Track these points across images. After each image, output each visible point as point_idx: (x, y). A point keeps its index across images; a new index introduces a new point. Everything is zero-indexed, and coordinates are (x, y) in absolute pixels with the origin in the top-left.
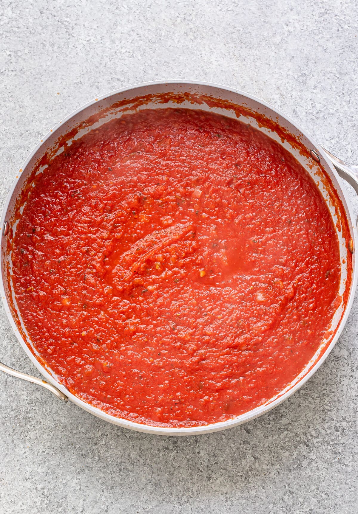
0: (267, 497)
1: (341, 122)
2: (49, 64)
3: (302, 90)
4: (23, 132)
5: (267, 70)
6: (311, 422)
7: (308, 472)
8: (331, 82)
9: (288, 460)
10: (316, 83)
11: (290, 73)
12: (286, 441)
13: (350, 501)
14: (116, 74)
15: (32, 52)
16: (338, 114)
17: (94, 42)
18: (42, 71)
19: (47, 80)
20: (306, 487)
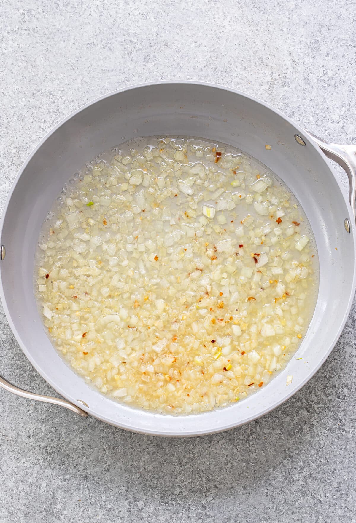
0: (267, 461)
1: (352, 90)
2: (62, 23)
3: (314, 57)
4: (35, 92)
5: (279, 36)
6: (313, 388)
7: (308, 437)
8: (343, 49)
9: (289, 425)
10: (329, 50)
11: (303, 39)
12: (287, 407)
13: (349, 467)
14: (129, 36)
15: (45, 12)
16: (349, 82)
17: (108, 3)
18: (55, 31)
19: (60, 39)
20: (305, 452)
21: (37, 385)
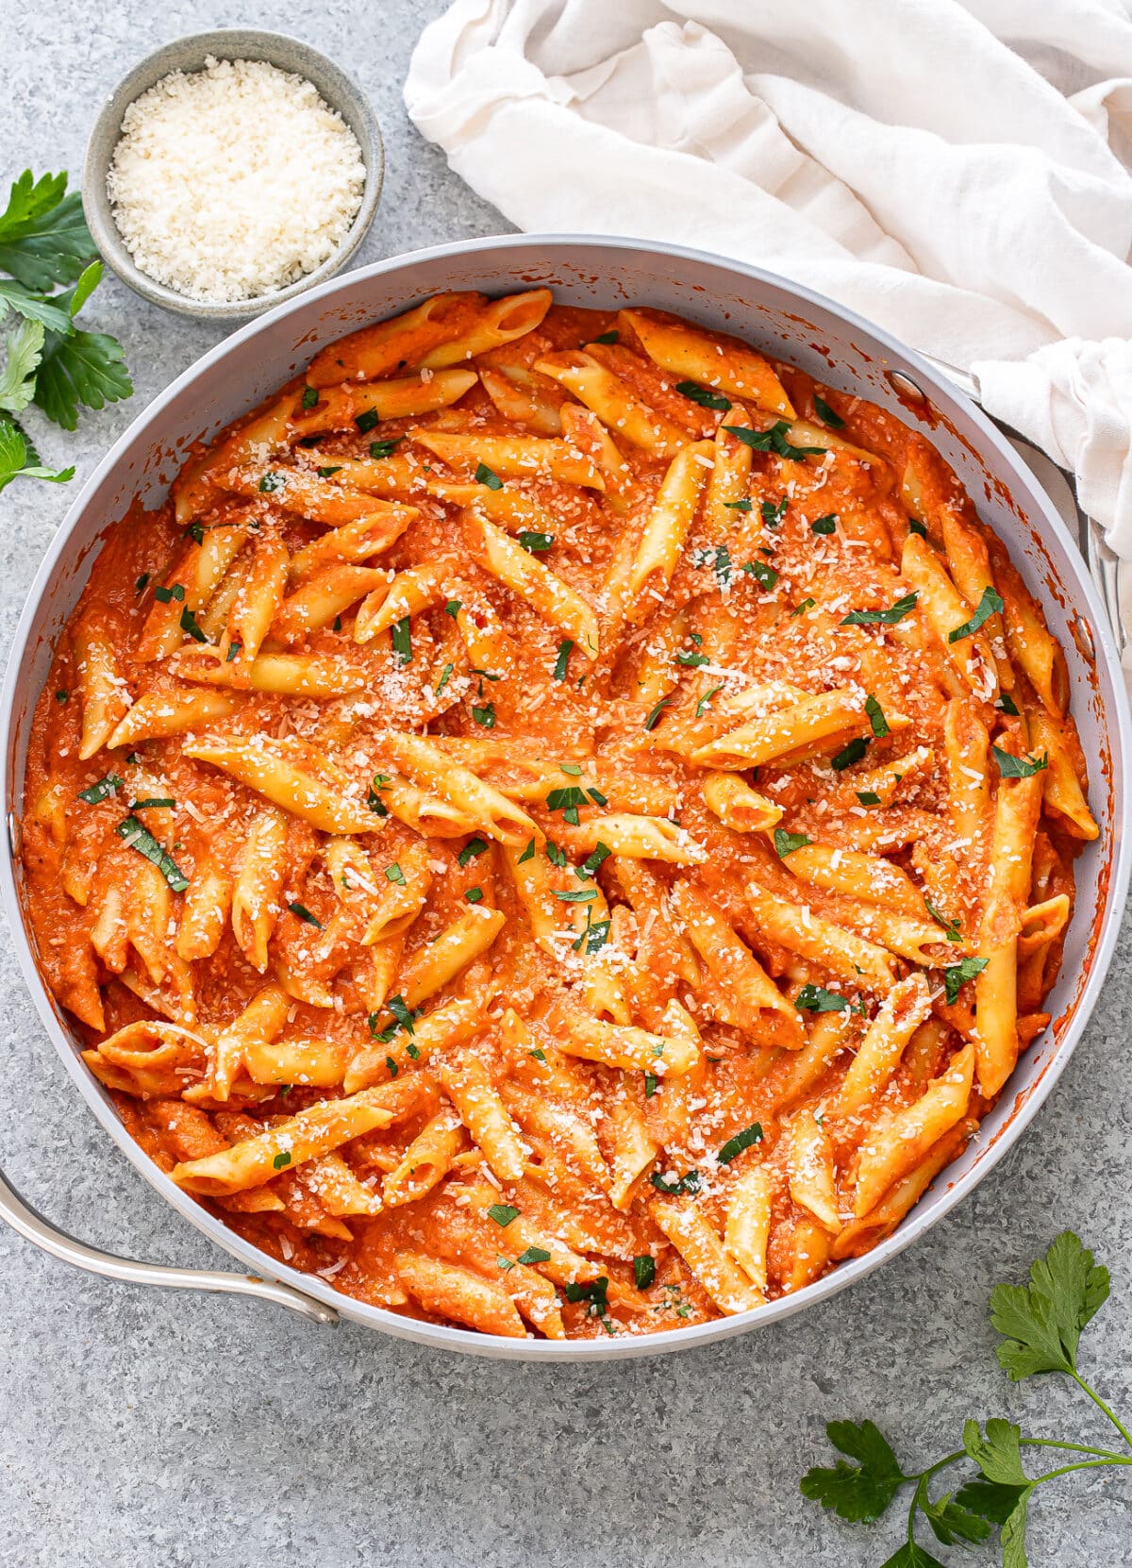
12: (942, 1423)
21: (146, 1344)
